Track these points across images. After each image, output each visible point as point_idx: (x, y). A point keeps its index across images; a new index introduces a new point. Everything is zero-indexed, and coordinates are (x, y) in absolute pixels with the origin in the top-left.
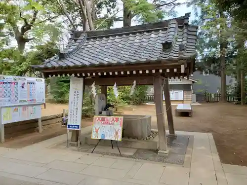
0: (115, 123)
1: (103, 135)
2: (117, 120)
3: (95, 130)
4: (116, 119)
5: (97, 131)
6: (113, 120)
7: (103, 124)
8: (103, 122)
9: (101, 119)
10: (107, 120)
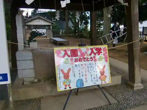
0: (97, 57)
1: (81, 81)
2: (99, 51)
3: (62, 75)
4: (97, 49)
5: (66, 76)
6: (92, 52)
7: (76, 61)
8: (74, 58)
9: (69, 53)
10: (82, 54)
